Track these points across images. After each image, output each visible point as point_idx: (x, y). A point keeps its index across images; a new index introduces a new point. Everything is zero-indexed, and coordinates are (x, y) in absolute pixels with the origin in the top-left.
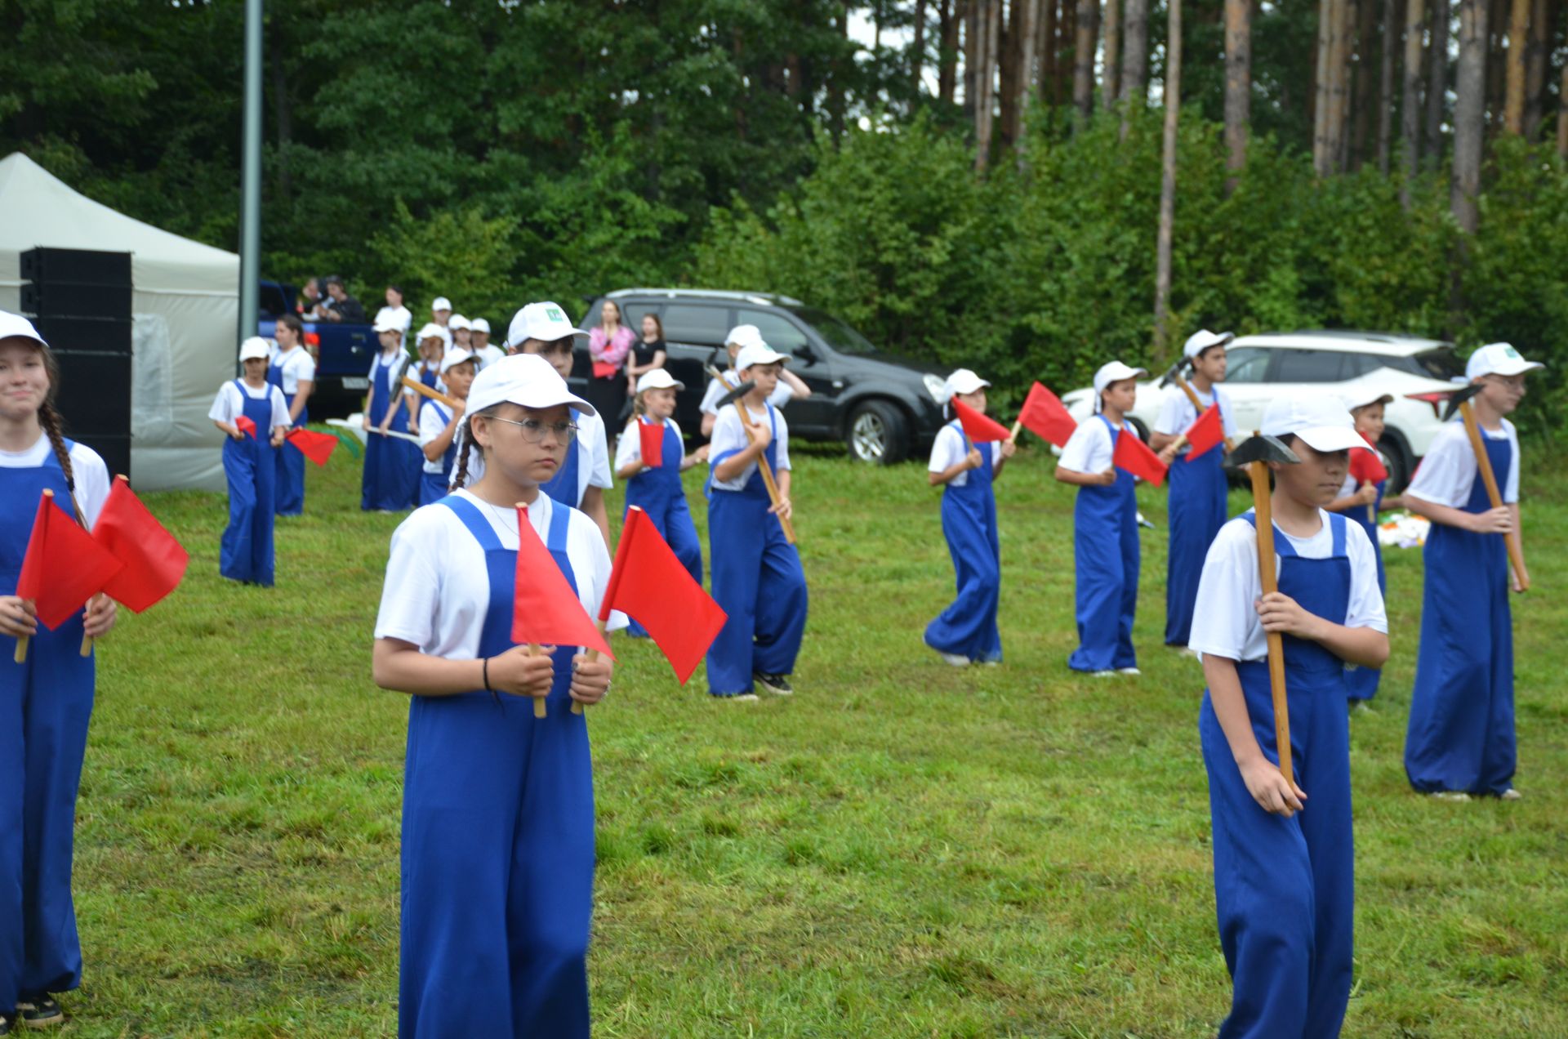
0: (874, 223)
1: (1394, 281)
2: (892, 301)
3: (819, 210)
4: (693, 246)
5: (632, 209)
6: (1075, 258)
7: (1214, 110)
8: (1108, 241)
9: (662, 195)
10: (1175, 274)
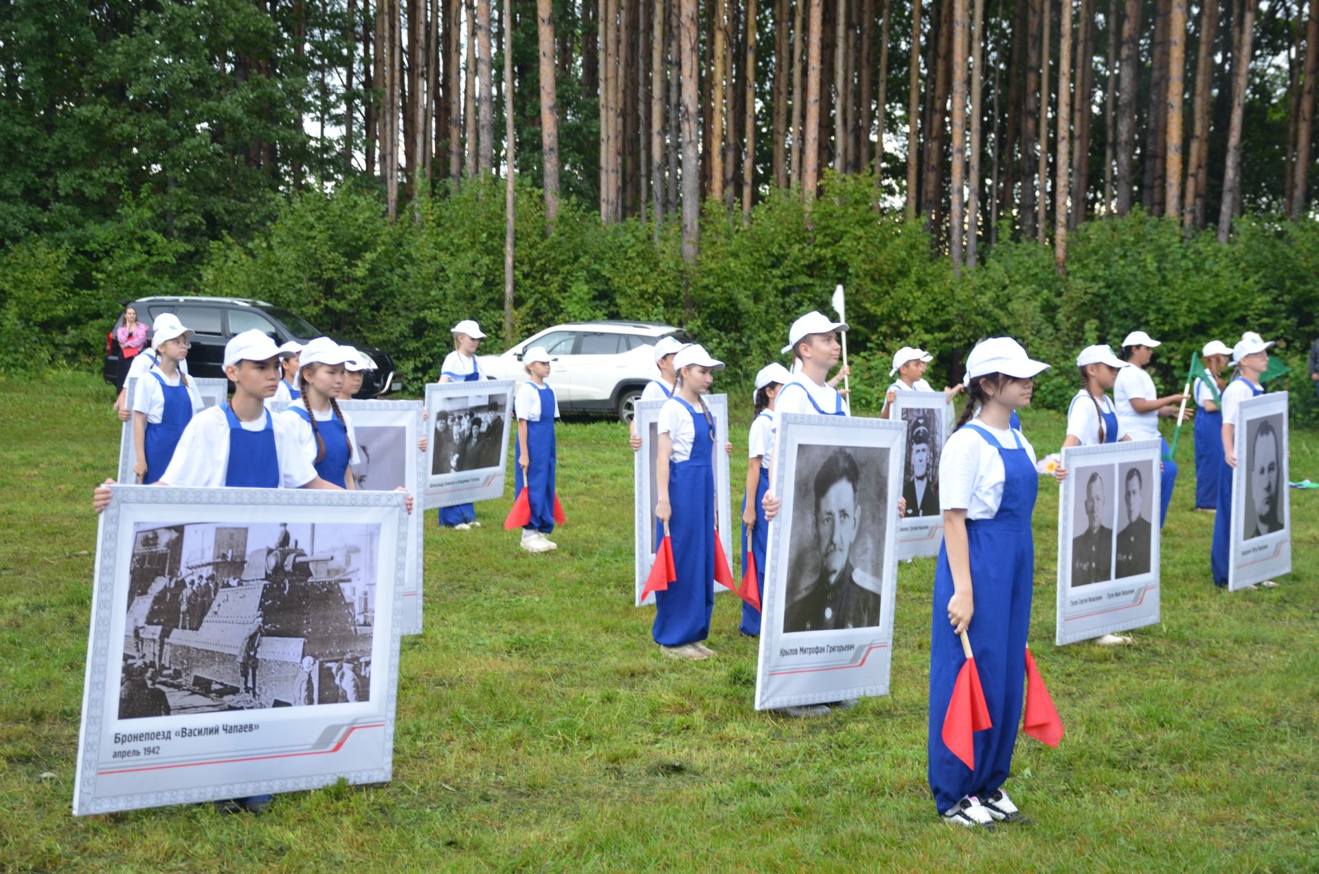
0: (319, 252)
1: (650, 290)
2: (332, 303)
3: (282, 243)
4: (198, 266)
5: (155, 242)
6: (451, 275)
7: (538, 181)
8: (474, 263)
9: (176, 233)
10: (516, 285)
